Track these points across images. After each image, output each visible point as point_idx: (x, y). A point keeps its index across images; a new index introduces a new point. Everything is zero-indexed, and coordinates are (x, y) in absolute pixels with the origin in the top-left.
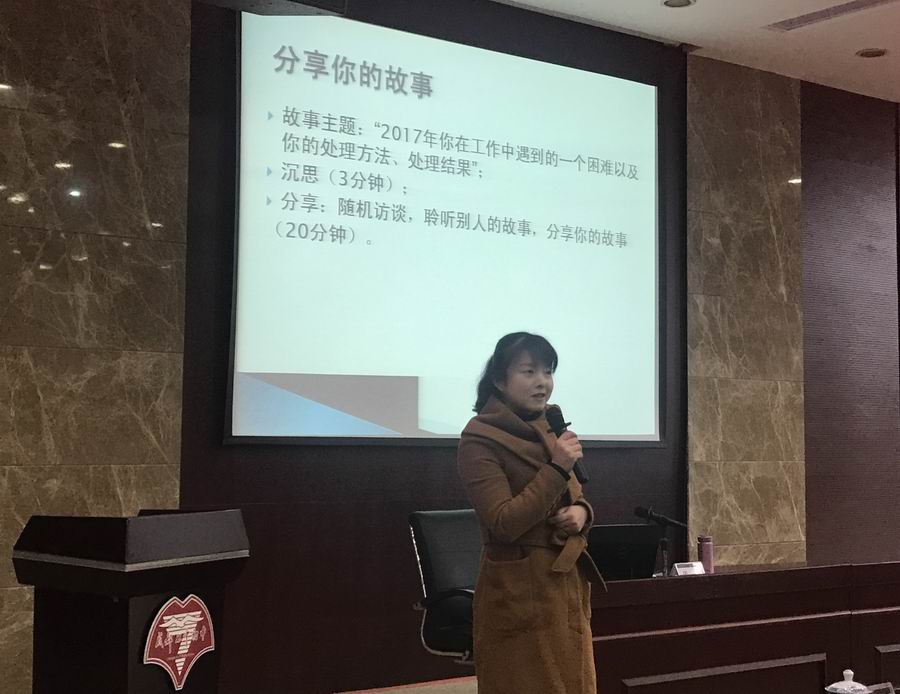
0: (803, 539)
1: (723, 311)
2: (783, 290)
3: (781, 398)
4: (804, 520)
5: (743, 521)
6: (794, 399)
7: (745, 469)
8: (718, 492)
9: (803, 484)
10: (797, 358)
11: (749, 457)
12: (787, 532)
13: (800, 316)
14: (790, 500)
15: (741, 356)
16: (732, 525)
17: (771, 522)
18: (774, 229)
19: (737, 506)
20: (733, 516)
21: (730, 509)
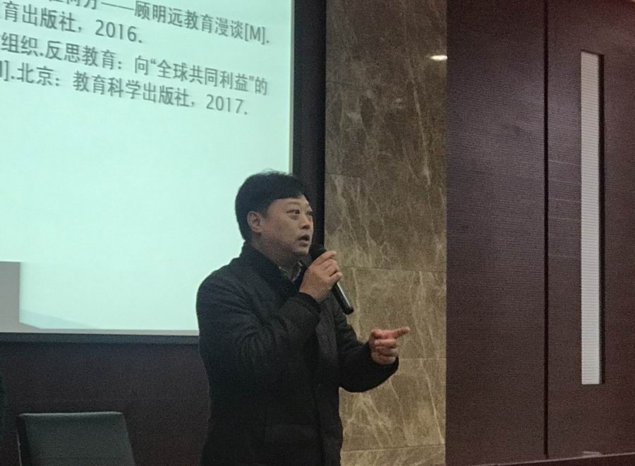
0: (443, 441)
1: (363, 192)
2: (427, 172)
3: (422, 291)
4: (444, 421)
5: (380, 423)
6: (437, 291)
9: (444, 383)
10: (441, 247)
12: (426, 434)
13: (444, 200)
14: (430, 400)
15: (381, 243)
16: (369, 427)
17: (409, 423)
18: (418, 106)
19: (375, 408)
20: (369, 418)
21: (366, 409)
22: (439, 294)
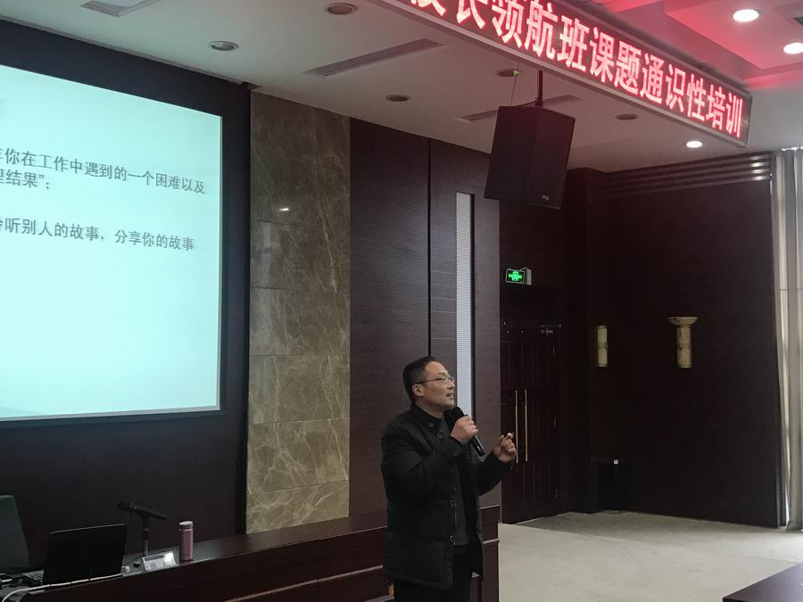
0: (347, 478)
1: (282, 301)
2: (333, 283)
3: (331, 369)
4: (348, 464)
5: (296, 469)
6: (342, 369)
7: (298, 427)
8: (274, 447)
9: (348, 435)
10: (345, 336)
11: (303, 418)
12: (334, 474)
13: (348, 303)
14: (336, 449)
15: (297, 337)
16: (286, 472)
17: (320, 467)
18: (326, 235)
19: (291, 457)
20: (287, 466)
21: (285, 460)
22: (344, 371)
